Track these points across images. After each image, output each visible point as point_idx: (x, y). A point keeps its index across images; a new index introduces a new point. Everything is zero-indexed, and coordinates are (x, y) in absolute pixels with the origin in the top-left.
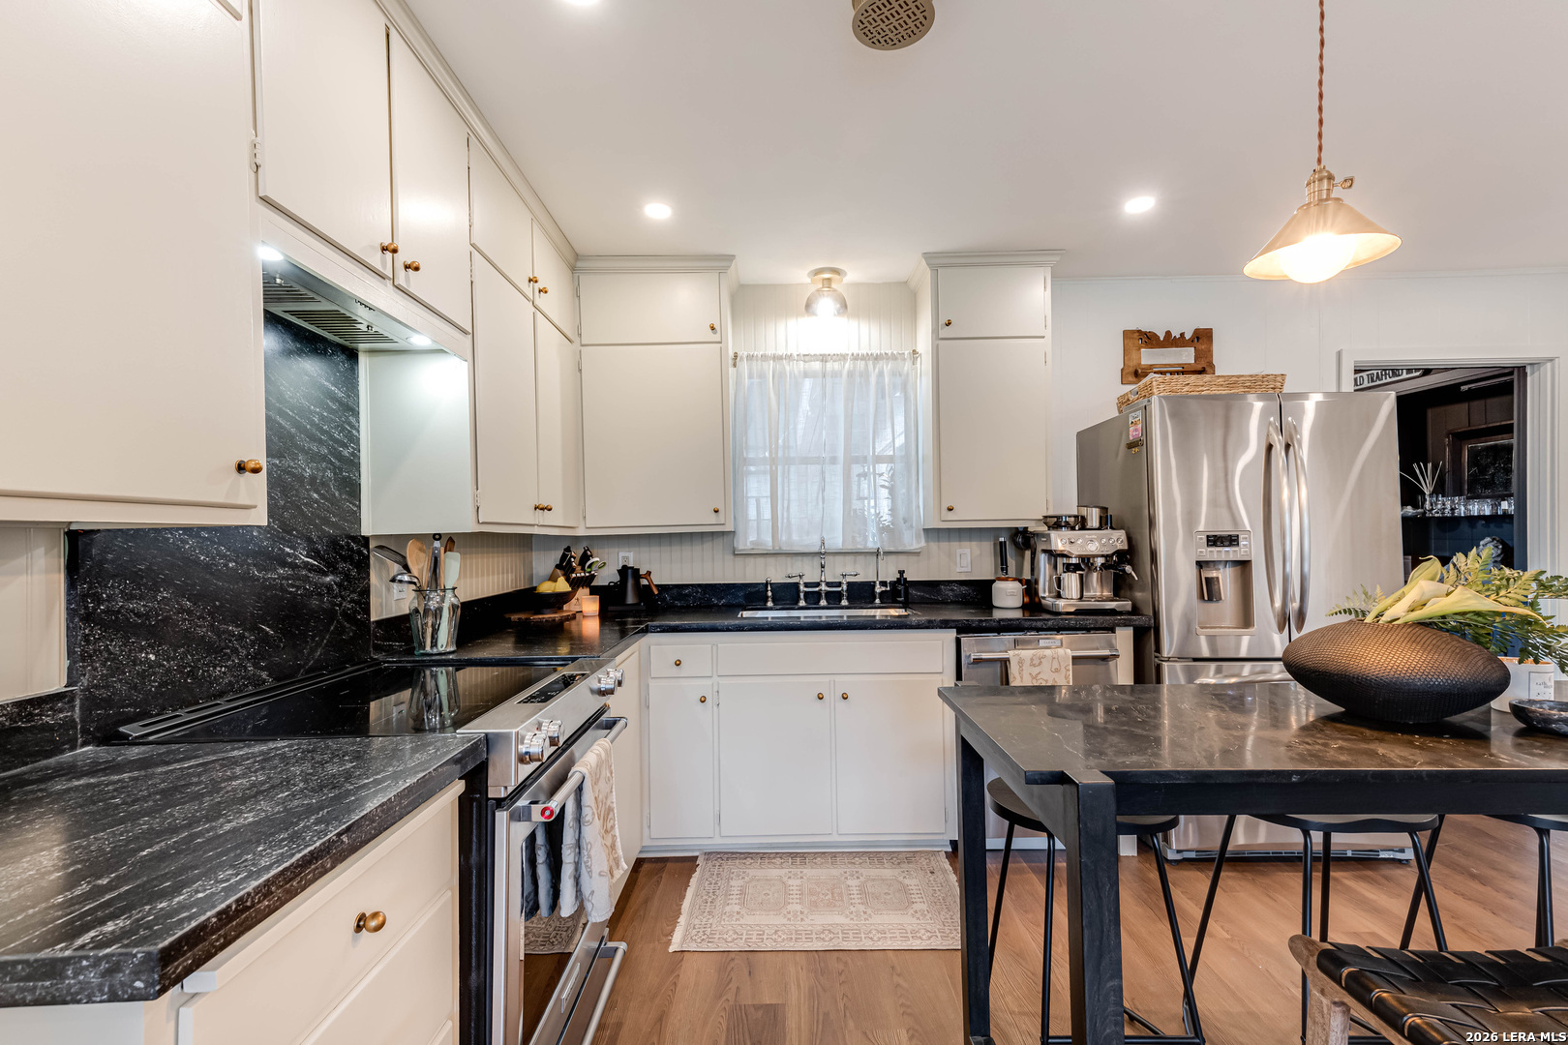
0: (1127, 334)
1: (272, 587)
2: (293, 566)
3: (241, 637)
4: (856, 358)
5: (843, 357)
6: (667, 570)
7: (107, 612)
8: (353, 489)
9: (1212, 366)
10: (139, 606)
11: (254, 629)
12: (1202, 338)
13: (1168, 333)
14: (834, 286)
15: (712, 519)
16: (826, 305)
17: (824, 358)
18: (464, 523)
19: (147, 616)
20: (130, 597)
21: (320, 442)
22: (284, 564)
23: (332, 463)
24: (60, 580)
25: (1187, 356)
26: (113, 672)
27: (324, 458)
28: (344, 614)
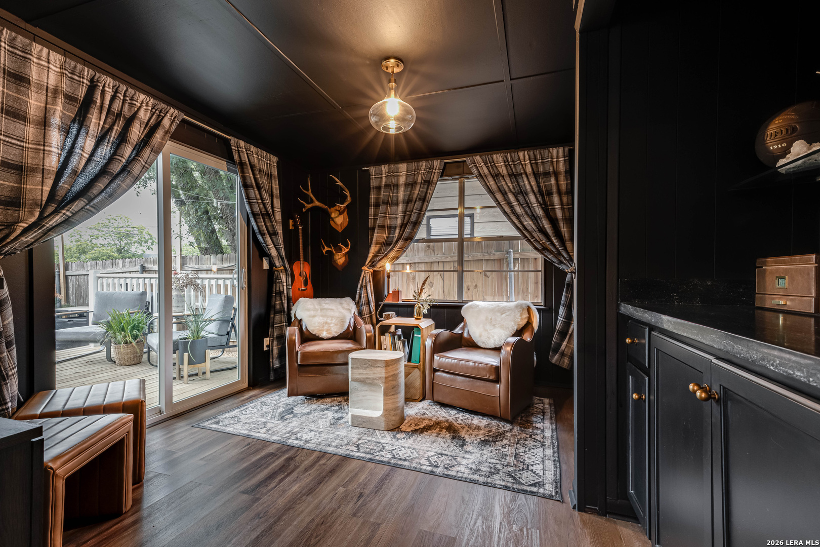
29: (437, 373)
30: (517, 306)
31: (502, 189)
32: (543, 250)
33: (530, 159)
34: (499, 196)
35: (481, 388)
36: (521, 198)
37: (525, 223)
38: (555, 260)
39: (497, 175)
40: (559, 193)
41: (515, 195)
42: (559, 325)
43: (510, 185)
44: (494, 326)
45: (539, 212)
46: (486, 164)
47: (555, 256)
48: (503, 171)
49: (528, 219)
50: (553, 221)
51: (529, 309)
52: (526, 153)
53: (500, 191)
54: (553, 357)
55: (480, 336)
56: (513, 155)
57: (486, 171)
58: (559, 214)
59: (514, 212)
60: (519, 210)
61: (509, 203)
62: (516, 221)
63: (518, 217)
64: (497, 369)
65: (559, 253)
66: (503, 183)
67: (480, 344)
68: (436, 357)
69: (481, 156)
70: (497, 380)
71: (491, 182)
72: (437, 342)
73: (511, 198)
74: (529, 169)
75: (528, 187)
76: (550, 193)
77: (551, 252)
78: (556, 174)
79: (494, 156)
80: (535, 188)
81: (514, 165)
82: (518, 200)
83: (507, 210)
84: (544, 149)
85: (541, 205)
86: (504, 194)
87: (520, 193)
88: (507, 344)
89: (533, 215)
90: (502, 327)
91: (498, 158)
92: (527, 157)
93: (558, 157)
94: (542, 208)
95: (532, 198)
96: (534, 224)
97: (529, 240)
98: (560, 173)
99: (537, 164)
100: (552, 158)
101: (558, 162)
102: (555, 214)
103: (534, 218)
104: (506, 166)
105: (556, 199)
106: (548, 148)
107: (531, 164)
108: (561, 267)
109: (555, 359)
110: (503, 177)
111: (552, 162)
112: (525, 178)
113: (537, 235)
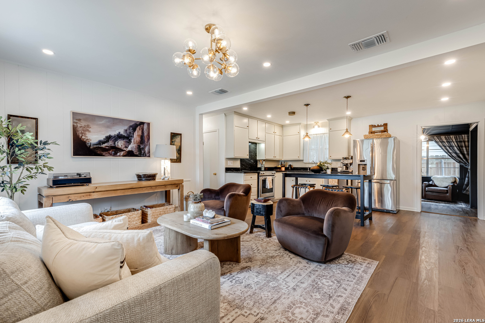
0: (370, 126)
4: (321, 134)
5: (319, 134)
6: (295, 165)
8: (256, 156)
9: (387, 130)
12: (385, 125)
13: (378, 125)
14: (318, 124)
15: (298, 158)
16: (316, 127)
17: (316, 134)
18: (264, 159)
22: (250, 162)
24: (240, 161)
25: (382, 128)
27: (254, 153)
29: (427, 192)
30: (451, 177)
31: (444, 145)
32: (459, 162)
33: (454, 138)
34: (443, 148)
35: (442, 195)
36: (451, 148)
37: (453, 155)
38: (464, 165)
39: (442, 142)
40: (466, 147)
41: (449, 147)
42: (465, 183)
43: (447, 144)
44: (444, 182)
45: (458, 152)
46: (438, 138)
47: (464, 164)
48: (445, 141)
49: (454, 154)
50: (463, 154)
51: (455, 178)
52: (453, 136)
53: (444, 146)
54: (463, 192)
55: (439, 184)
56: (448, 136)
57: (438, 140)
58: (465, 153)
59: (449, 152)
60: (450, 151)
61: (447, 149)
62: (450, 154)
63: (450, 153)
64: (447, 190)
65: (466, 163)
66: (445, 144)
67: (439, 186)
68: (426, 188)
69: (436, 136)
70: (447, 193)
71: (440, 144)
72: (426, 185)
73: (448, 148)
74: (454, 140)
75: (454, 145)
76: (462, 147)
77: (463, 163)
78: (464, 142)
79: (441, 137)
80: (457, 145)
81: (449, 139)
82: (450, 149)
83: (446, 151)
84: (460, 135)
85: (459, 150)
86: (445, 147)
87: (451, 146)
88: (450, 185)
89: (456, 152)
90: (446, 182)
91: (443, 137)
92: (453, 137)
93: (465, 137)
94: (459, 151)
95: (455, 148)
96: (456, 155)
97: (454, 159)
98: (466, 141)
99: (457, 139)
100: (463, 137)
101: (465, 138)
102: (464, 152)
103: (456, 153)
104: (445, 139)
105: (464, 148)
106: (461, 135)
107: (455, 139)
108: (466, 167)
109: (464, 192)
110: (445, 142)
111: (463, 139)
112: (453, 143)
113: (457, 158)
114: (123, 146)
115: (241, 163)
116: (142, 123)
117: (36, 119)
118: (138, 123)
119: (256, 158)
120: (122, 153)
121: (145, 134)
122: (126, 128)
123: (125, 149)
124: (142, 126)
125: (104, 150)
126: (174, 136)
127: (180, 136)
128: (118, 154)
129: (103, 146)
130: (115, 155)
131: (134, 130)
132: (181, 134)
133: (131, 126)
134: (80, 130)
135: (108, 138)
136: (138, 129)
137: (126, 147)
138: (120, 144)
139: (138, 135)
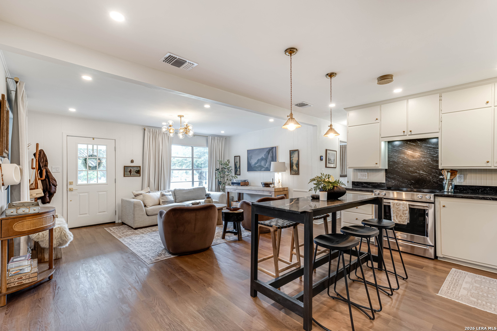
1: (415, 176)
2: (419, 173)
3: (407, 182)
7: (388, 176)
8: (437, 161)
10: (392, 176)
11: (410, 181)
19: (393, 177)
20: (391, 175)
21: (427, 155)
22: (417, 173)
23: (430, 158)
24: (385, 173)
26: (389, 182)
27: (428, 157)
28: (434, 182)
114: (264, 165)
115: (387, 177)
116: (273, 148)
117: (239, 156)
118: (270, 149)
119: (438, 166)
120: (263, 169)
121: (274, 155)
122: (265, 153)
123: (264, 166)
124: (272, 150)
125: (257, 167)
126: (292, 152)
127: (297, 152)
128: (262, 170)
129: (256, 165)
130: (260, 170)
131: (269, 153)
132: (297, 150)
133: (267, 152)
134: (249, 158)
135: (258, 160)
136: (270, 152)
137: (265, 165)
138: (263, 163)
139: (270, 157)
